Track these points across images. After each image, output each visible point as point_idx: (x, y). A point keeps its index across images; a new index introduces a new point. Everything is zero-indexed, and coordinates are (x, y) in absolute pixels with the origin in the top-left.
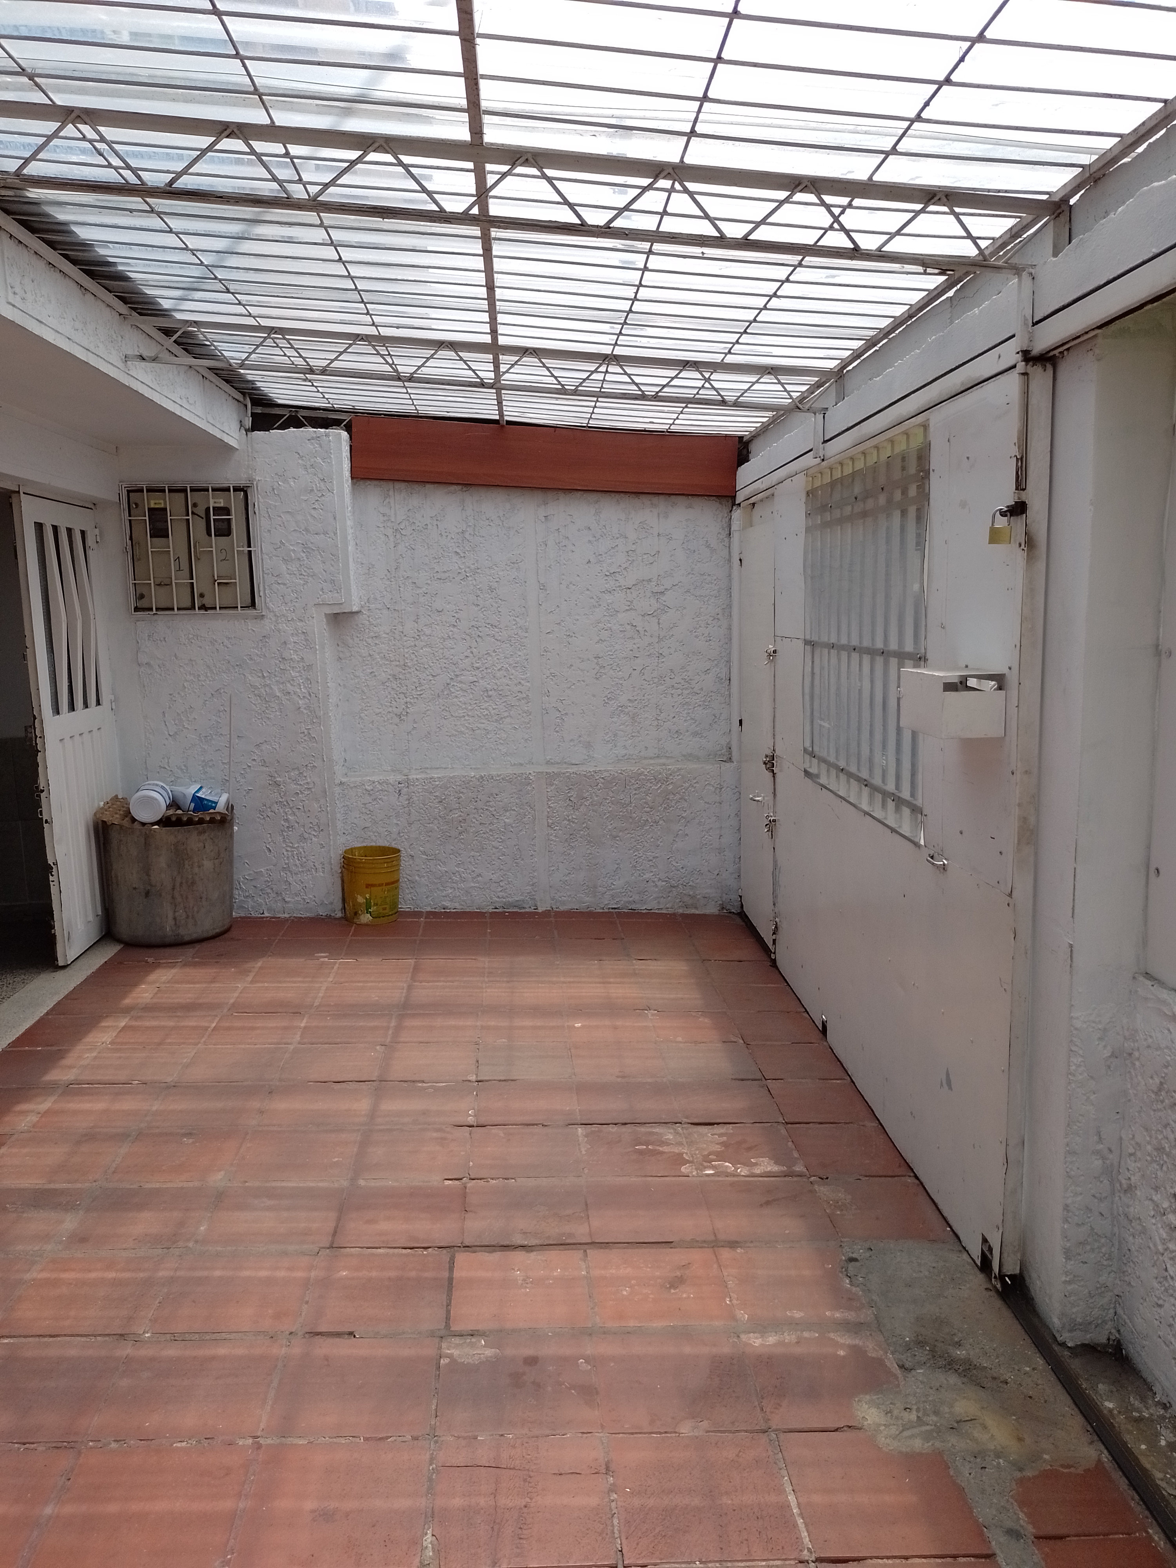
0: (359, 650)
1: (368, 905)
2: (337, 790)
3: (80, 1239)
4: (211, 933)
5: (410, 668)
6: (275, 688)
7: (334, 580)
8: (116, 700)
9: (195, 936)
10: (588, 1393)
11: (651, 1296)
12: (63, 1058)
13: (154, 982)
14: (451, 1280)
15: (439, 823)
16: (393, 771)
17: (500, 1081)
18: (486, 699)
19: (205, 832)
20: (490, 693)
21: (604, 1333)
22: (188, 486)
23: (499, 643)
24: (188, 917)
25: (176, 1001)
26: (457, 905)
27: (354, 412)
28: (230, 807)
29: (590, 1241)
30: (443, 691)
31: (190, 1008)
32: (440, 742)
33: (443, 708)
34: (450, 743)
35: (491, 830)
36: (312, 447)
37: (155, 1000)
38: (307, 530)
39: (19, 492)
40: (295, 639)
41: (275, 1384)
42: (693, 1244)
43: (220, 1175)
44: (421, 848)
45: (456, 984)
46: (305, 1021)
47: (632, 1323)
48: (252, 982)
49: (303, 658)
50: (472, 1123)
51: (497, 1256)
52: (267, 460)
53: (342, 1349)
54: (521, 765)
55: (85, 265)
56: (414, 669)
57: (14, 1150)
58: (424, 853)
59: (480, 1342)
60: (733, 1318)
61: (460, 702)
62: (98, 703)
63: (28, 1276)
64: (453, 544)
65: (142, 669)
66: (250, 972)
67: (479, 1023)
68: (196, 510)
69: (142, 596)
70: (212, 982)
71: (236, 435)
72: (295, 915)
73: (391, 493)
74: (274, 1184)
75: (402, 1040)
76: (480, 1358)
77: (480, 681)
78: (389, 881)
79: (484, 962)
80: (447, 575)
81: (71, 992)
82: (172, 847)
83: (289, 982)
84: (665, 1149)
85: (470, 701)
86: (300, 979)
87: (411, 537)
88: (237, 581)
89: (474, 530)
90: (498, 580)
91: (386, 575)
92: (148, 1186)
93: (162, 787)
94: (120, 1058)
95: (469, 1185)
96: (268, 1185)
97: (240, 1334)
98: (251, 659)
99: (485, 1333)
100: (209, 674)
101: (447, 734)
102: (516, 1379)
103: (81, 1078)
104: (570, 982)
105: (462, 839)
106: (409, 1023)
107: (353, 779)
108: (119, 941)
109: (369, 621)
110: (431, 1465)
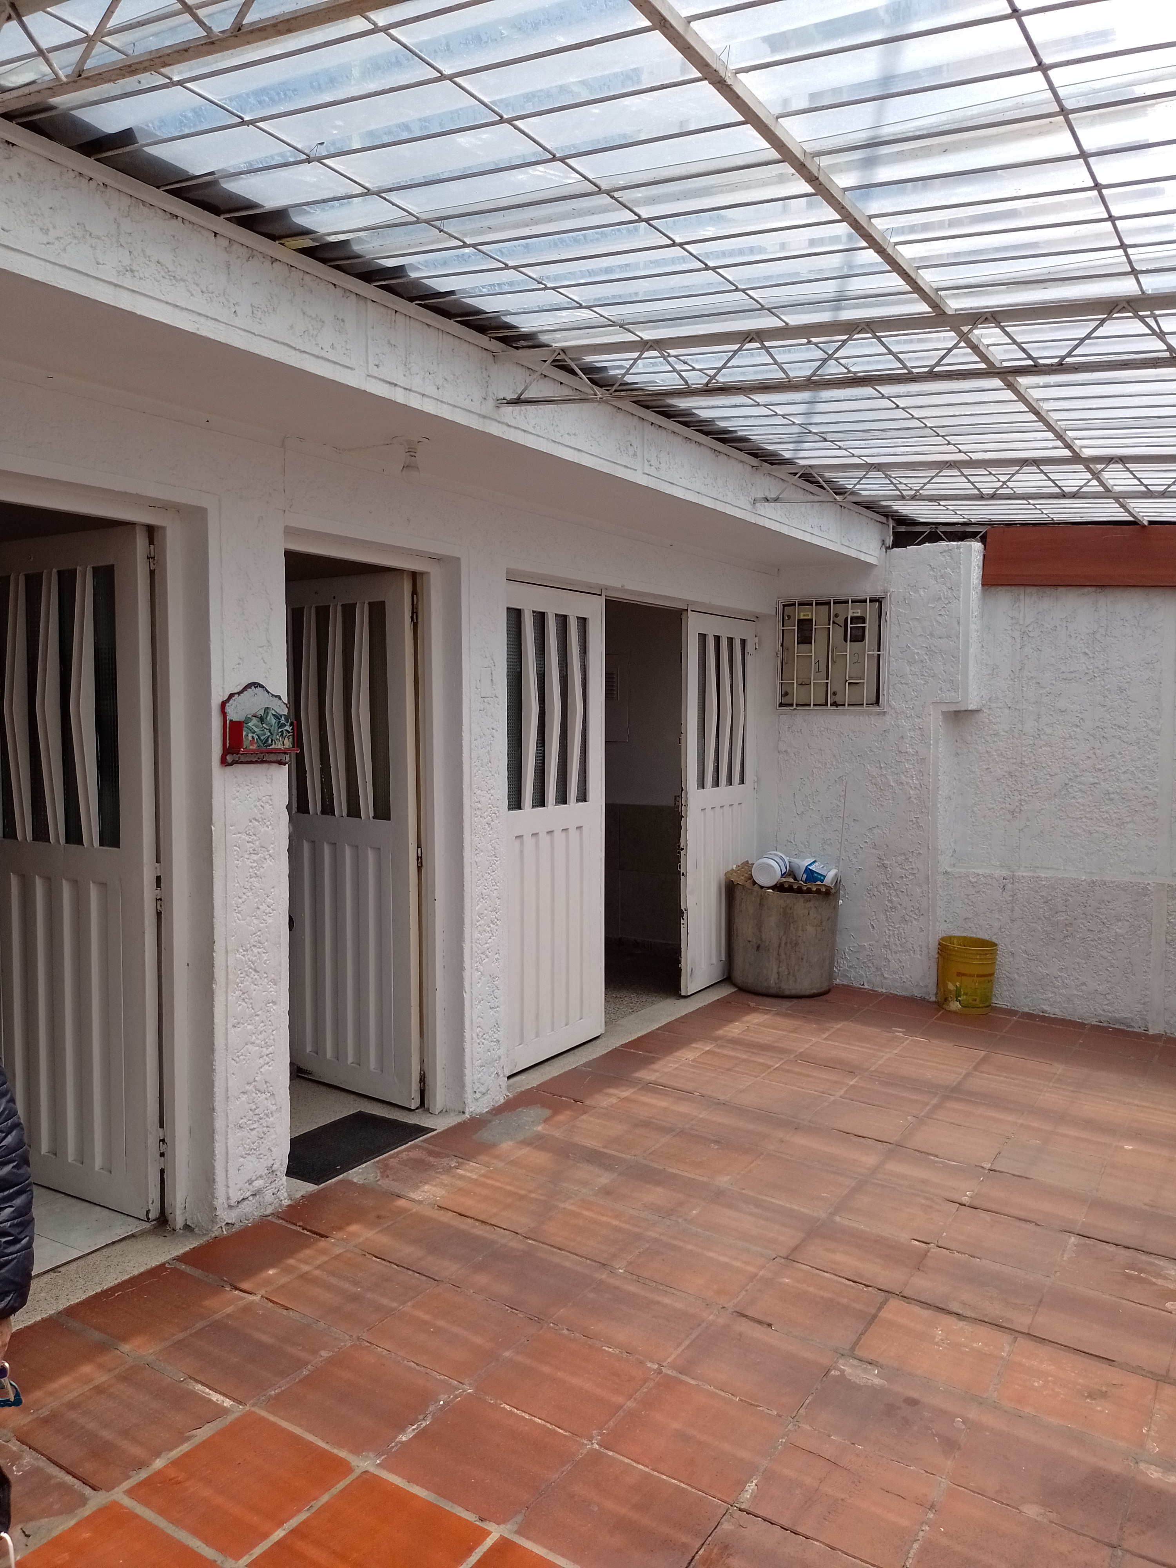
0: (977, 747)
1: (958, 995)
2: (940, 878)
3: (607, 1192)
4: (808, 993)
5: (1027, 766)
6: (890, 778)
7: (952, 680)
8: (758, 781)
9: (794, 992)
10: (949, 1445)
11: (1062, 1396)
12: (653, 1063)
13: (747, 1022)
14: (875, 1317)
15: (1043, 924)
16: (1002, 866)
17: (1014, 1175)
18: (1107, 802)
19: (810, 901)
20: (1112, 796)
21: (995, 1407)
22: (832, 599)
23: (1126, 745)
24: (789, 974)
25: (757, 1040)
26: (1057, 1011)
27: (991, 524)
28: (837, 882)
29: (1026, 1331)
30: (1060, 791)
31: (765, 1048)
32: (1053, 842)
33: (1058, 808)
34: (1065, 844)
35: (1099, 938)
36: (943, 559)
37: (741, 1036)
38: (932, 635)
39: (687, 610)
40: (912, 734)
41: (693, 1337)
42: (1138, 1370)
43: (726, 1178)
44: (1022, 947)
45: (1016, 1081)
46: (855, 1080)
47: (1028, 1410)
48: (825, 1039)
49: (917, 752)
50: (964, 1202)
51: (927, 1313)
52: (901, 574)
53: (758, 1333)
54: (1143, 874)
55: (714, 434)
56: (1031, 768)
57: (591, 1119)
58: (1025, 952)
59: (874, 1370)
60: (1142, 1446)
61: (1078, 803)
62: (742, 781)
63: (562, 1205)
64: (1082, 645)
65: (781, 756)
66: (828, 1030)
67: (1020, 1121)
68: (837, 620)
69: (786, 694)
70: (792, 1032)
71: (877, 553)
72: (892, 992)
73: (1022, 597)
74: (764, 1198)
75: (935, 1116)
76: (867, 1382)
77: (1102, 783)
78: (981, 973)
79: (1059, 1068)
80: (1073, 675)
81: (682, 1017)
82: (781, 910)
83: (858, 1046)
84: (1160, 1282)
85: (1089, 803)
86: (868, 1046)
87: (1039, 638)
88: (865, 681)
89: (1106, 630)
90: (1129, 680)
91: (1010, 676)
92: (670, 1170)
93: (781, 858)
94: (694, 1073)
95: (933, 1250)
96: (760, 1197)
97: (685, 1294)
98: (871, 751)
99: (883, 1365)
100: (834, 763)
101: (1061, 834)
102: (890, 1410)
103: (660, 1080)
104: (1144, 1107)
105: (1067, 943)
106: (950, 1104)
107: (958, 870)
108: (735, 985)
109: (989, 719)
110: (782, 1438)
